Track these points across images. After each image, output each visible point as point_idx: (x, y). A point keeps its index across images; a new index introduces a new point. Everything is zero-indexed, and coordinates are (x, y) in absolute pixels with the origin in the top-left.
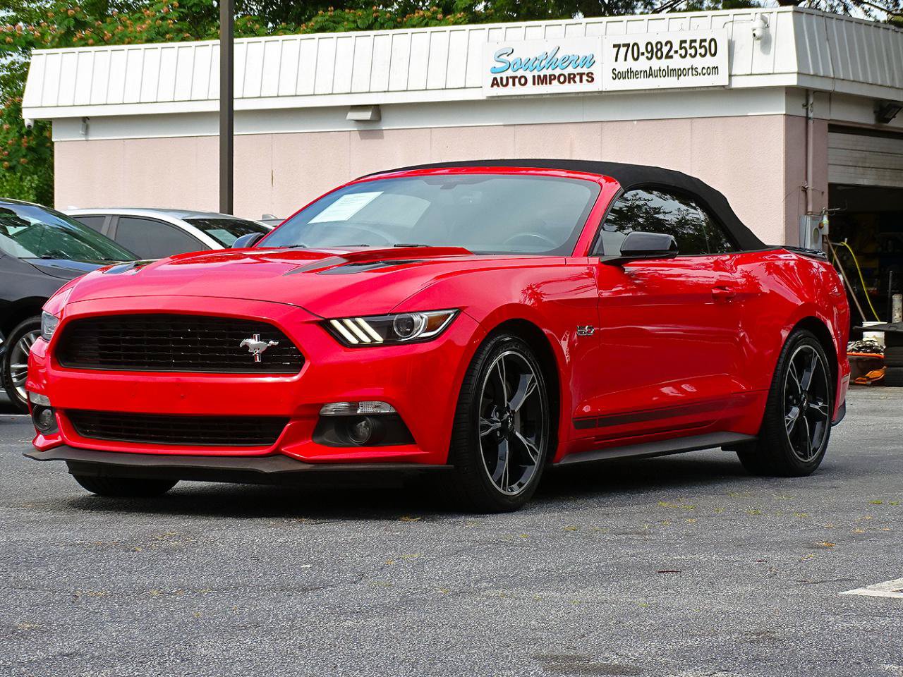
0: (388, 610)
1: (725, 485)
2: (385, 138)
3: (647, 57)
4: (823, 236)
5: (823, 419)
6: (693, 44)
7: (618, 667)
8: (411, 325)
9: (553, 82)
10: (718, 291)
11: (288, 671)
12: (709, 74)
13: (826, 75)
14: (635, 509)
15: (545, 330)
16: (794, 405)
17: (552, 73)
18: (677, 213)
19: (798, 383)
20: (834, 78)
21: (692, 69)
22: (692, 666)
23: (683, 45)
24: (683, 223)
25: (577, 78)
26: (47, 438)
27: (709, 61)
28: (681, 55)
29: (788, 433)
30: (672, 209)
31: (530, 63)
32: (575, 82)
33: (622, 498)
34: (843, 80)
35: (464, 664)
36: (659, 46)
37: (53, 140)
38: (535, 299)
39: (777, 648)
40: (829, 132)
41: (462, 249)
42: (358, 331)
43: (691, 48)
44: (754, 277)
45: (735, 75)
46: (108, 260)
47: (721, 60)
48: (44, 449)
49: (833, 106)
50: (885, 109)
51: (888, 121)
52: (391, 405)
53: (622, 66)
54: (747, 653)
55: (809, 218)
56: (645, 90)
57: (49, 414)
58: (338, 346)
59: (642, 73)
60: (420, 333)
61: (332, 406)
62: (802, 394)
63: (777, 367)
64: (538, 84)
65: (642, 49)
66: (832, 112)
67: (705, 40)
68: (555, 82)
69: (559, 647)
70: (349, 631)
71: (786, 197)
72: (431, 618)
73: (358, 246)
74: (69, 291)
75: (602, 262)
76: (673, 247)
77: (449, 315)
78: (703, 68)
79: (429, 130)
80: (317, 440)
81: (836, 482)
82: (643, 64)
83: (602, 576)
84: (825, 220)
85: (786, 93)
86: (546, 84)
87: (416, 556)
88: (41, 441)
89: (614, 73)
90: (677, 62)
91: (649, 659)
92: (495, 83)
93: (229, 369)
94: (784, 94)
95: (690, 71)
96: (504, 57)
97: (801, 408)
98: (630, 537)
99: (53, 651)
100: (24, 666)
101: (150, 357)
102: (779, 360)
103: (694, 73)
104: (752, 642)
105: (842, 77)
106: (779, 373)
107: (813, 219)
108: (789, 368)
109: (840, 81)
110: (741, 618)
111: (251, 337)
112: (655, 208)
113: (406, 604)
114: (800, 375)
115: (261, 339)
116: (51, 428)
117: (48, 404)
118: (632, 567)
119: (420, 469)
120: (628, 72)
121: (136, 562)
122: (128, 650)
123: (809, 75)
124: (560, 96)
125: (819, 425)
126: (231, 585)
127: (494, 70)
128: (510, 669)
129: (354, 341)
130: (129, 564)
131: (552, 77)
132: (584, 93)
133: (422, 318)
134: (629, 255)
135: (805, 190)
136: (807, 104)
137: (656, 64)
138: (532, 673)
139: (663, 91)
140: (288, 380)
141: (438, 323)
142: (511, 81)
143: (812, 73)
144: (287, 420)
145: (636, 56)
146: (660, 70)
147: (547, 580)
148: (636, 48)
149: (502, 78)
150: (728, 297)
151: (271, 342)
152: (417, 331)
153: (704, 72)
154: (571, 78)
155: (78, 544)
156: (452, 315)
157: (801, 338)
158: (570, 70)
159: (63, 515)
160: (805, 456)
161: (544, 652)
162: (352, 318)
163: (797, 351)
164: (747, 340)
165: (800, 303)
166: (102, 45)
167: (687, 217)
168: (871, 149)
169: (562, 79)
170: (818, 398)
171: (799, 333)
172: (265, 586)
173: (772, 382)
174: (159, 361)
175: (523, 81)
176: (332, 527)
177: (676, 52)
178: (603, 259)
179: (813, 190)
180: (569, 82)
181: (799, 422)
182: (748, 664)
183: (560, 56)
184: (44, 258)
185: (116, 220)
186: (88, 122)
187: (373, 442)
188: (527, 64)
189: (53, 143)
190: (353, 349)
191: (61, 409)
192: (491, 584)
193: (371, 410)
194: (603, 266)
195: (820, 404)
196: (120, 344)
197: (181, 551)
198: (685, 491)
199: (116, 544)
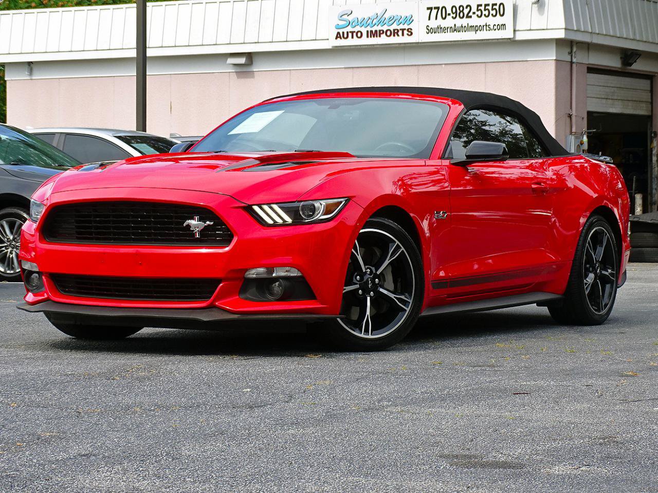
0: (318, 422)
1: (541, 332)
2: (256, 77)
3: (453, 17)
4: (583, 150)
5: (611, 282)
6: (487, 7)
7: (506, 463)
8: (313, 210)
9: (381, 35)
10: (536, 186)
11: (256, 466)
12: (499, 30)
13: (586, 30)
14: (480, 348)
15: (412, 215)
16: (591, 272)
17: (381, 29)
18: (499, 125)
19: (593, 255)
20: (591, 33)
21: (486, 25)
22: (561, 463)
23: (479, 8)
24: (504, 133)
25: (400, 33)
26: (35, 295)
27: (499, 20)
28: (477, 15)
29: (587, 293)
30: (495, 122)
31: (365, 22)
32: (398, 35)
33: (468, 341)
34: (598, 34)
35: (388, 461)
36: (461, 9)
37: (6, 79)
38: (404, 189)
39: (621, 448)
40: (588, 72)
41: (347, 153)
42: (273, 214)
43: (485, 10)
44: (562, 175)
45: (518, 30)
46: (61, 166)
47: (508, 19)
48: (33, 304)
49: (590, 53)
50: (628, 56)
51: (631, 65)
52: (299, 270)
53: (433, 24)
54: (600, 453)
55: (573, 137)
56: (451, 41)
57: (36, 277)
58: (258, 226)
59: (449, 29)
60: (319, 216)
61: (254, 271)
62: (596, 263)
63: (578, 243)
64: (371, 37)
65: (449, 11)
66: (590, 58)
67: (496, 4)
68: (383, 36)
69: (457, 449)
70: (293, 438)
71: (556, 121)
72: (353, 428)
73: (268, 151)
74: (52, 184)
75: (452, 164)
76: (504, 153)
77: (341, 202)
78: (495, 25)
79: (289, 71)
80: (242, 296)
81: (623, 329)
82: (449, 22)
83: (473, 396)
84: (585, 139)
85: (556, 44)
86: (377, 37)
87: (327, 382)
88: (30, 297)
89: (428, 29)
90: (474, 21)
91: (527, 457)
92: (338, 36)
93: (175, 242)
94: (555, 45)
95: (485, 27)
96: (345, 17)
97: (596, 274)
98: (483, 368)
99: (73, 452)
100: (53, 463)
101: (115, 234)
102: (580, 238)
103: (488, 28)
104: (601, 444)
105: (597, 32)
106: (580, 248)
107: (576, 138)
108: (587, 244)
109: (596, 35)
110: (587, 427)
111: (192, 218)
112: (482, 122)
113: (331, 417)
114: (595, 249)
115: (200, 220)
116: (38, 287)
117: (36, 269)
118: (493, 390)
119: (319, 319)
120: (438, 28)
121: (117, 387)
122: (129, 452)
123: (573, 30)
124: (387, 46)
125: (608, 286)
126: (194, 404)
127: (338, 27)
128: (424, 465)
129: (271, 222)
130: (113, 389)
131: (381, 32)
132: (405, 43)
133: (321, 204)
134: (472, 159)
135: (570, 116)
136: (572, 52)
137: (459, 22)
138: (442, 467)
139: (464, 42)
140: (220, 251)
141: (333, 208)
142: (350, 35)
143: (575, 29)
144: (220, 281)
145: (444, 16)
146: (462, 27)
147: (431, 400)
148: (444, 10)
149: (343, 33)
150: (542, 190)
151: (208, 222)
152: (318, 214)
153: (495, 29)
154: (395, 33)
155: (70, 375)
156: (343, 203)
157: (595, 222)
158: (394, 26)
159: (51, 353)
160: (599, 310)
161: (446, 452)
162: (268, 204)
163: (593, 231)
164: (557, 224)
165: (595, 196)
166: (42, 8)
167: (507, 129)
168: (618, 86)
169: (389, 33)
170: (607, 266)
171: (594, 217)
172: (220, 405)
173: (575, 255)
174: (123, 237)
175: (359, 35)
176: (257, 362)
177: (474, 13)
178: (453, 161)
179: (576, 116)
180: (394, 36)
181: (594, 285)
182: (603, 460)
183: (387, 16)
184: (13, 164)
185: (63, 137)
186: (32, 65)
187: (284, 298)
188: (362, 22)
189: (5, 81)
190: (269, 228)
191: (47, 273)
192: (391, 403)
193: (283, 274)
194: (454, 166)
195: (609, 271)
196: (91, 224)
197: (149, 379)
198: (512, 336)
199: (99, 374)
